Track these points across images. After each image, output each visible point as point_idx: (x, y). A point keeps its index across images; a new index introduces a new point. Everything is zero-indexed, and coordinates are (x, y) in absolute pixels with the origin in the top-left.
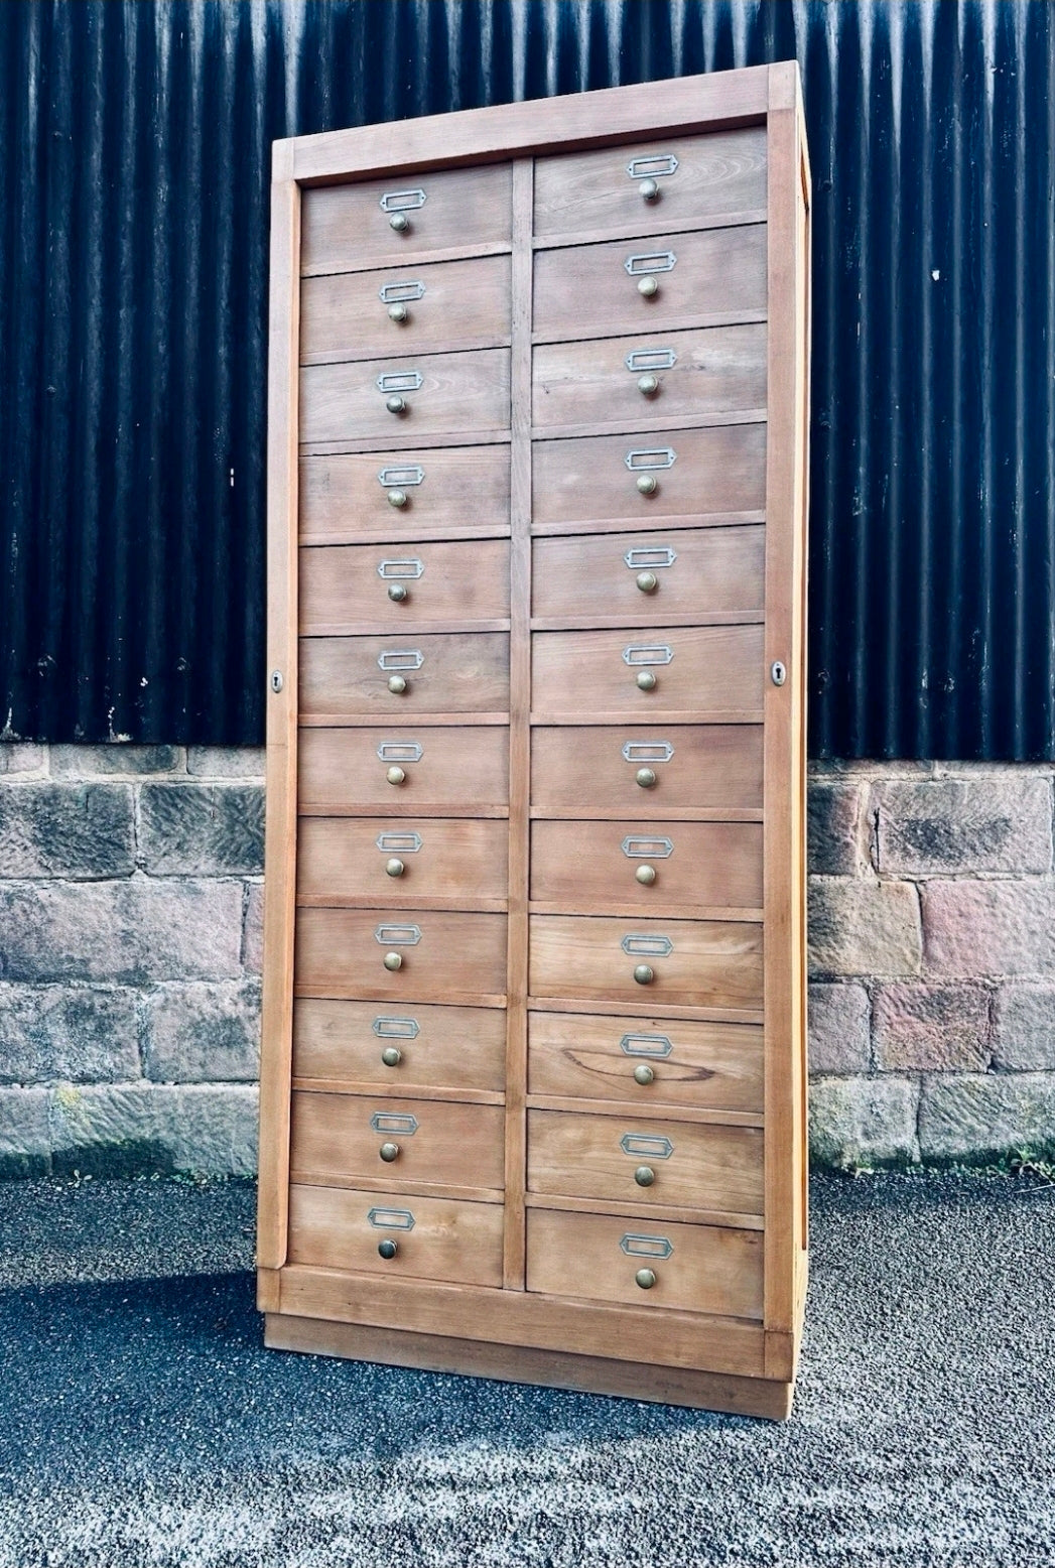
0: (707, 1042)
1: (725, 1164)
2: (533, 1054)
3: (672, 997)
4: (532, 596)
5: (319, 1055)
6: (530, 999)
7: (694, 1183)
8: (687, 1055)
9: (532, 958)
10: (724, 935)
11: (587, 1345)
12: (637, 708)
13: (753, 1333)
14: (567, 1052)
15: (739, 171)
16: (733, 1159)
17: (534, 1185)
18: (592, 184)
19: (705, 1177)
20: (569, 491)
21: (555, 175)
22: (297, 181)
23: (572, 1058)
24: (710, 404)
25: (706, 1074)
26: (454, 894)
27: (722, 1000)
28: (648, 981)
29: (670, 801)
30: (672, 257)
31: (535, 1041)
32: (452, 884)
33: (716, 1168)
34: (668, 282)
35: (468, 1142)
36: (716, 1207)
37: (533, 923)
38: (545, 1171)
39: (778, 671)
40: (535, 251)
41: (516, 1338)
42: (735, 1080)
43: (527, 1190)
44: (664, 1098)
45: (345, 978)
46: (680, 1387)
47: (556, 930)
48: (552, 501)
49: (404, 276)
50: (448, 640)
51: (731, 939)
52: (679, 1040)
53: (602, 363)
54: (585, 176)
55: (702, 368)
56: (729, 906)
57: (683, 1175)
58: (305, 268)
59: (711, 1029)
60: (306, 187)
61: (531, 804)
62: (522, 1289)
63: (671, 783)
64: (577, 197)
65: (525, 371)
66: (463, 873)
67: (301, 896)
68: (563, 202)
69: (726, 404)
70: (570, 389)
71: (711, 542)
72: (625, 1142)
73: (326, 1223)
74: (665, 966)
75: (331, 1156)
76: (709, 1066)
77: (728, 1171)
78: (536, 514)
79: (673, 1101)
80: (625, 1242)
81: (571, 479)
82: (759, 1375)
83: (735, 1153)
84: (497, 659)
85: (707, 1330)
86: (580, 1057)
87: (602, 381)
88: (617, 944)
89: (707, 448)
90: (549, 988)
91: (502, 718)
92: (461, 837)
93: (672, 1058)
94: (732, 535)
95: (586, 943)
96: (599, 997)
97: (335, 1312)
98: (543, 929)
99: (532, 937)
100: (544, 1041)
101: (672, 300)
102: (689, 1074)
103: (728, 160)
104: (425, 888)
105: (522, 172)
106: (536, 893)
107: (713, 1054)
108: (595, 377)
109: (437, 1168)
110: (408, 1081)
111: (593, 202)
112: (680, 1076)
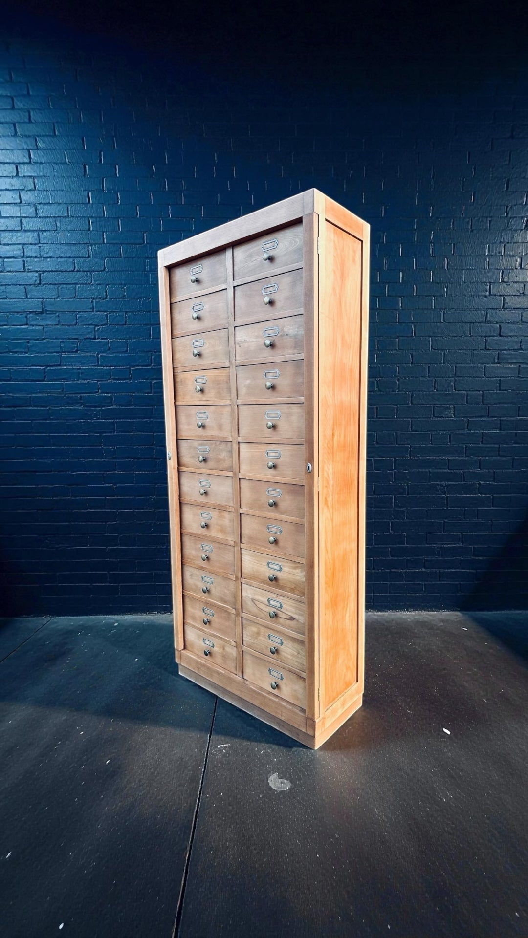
0: (293, 607)
1: (298, 653)
2: (243, 598)
3: (282, 588)
4: (238, 428)
5: (189, 584)
6: (241, 579)
7: (290, 657)
8: (287, 610)
9: (242, 564)
10: (297, 567)
11: (256, 703)
12: (270, 475)
13: (303, 716)
14: (253, 600)
15: (298, 243)
16: (301, 652)
17: (245, 643)
18: (250, 256)
19: (293, 655)
20: (249, 387)
21: (240, 253)
22: (165, 267)
23: (254, 602)
24: (291, 351)
25: (292, 619)
26: (220, 536)
27: (297, 592)
28: (274, 579)
29: (280, 513)
30: (276, 286)
31: (244, 594)
32: (220, 533)
33: (296, 654)
34: (276, 297)
35: (227, 624)
36: (296, 667)
37: (242, 552)
38: (248, 639)
39: (309, 467)
40: (234, 287)
41: (238, 693)
42: (301, 623)
43: (243, 644)
44: (280, 624)
45: (194, 560)
46: (283, 726)
47: (249, 555)
48: (243, 391)
49: (198, 301)
50: (216, 443)
51: (300, 570)
52: (285, 604)
53: (256, 334)
54: (248, 253)
55: (287, 335)
56: (299, 557)
57: (286, 653)
58: (172, 300)
59: (295, 602)
60: (170, 268)
61: (240, 507)
62: (242, 677)
63: (282, 505)
64: (246, 262)
65: (233, 338)
66: (223, 530)
67: (182, 530)
68: (242, 265)
69: (296, 351)
70: (246, 345)
71: (292, 409)
72: (269, 636)
73: (193, 639)
74: (280, 575)
75: (194, 618)
76: (295, 616)
77: (299, 656)
78: (238, 396)
79: (283, 626)
80: (270, 670)
81: (248, 382)
82: (305, 731)
83: (302, 650)
84: (229, 451)
85: (290, 710)
86: (256, 603)
87: (256, 341)
88: (266, 564)
89: (289, 370)
90: (247, 576)
91: (231, 474)
92: (222, 517)
93: (282, 610)
94: (298, 407)
95: (256, 562)
96: (261, 583)
97: (194, 669)
98: (245, 554)
99: (242, 556)
100: (246, 594)
101: (278, 304)
102: (288, 618)
103: (294, 239)
104: (214, 533)
105: (229, 253)
106: (243, 540)
107: (295, 612)
108: (255, 340)
109: (219, 630)
110: (211, 598)
111: (251, 264)
112: (286, 617)
